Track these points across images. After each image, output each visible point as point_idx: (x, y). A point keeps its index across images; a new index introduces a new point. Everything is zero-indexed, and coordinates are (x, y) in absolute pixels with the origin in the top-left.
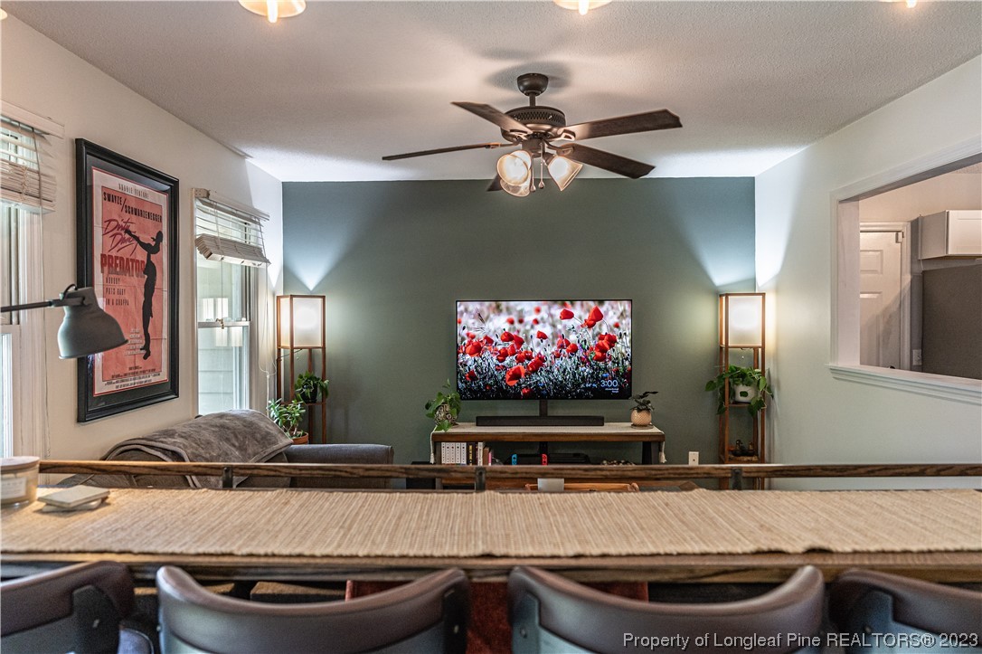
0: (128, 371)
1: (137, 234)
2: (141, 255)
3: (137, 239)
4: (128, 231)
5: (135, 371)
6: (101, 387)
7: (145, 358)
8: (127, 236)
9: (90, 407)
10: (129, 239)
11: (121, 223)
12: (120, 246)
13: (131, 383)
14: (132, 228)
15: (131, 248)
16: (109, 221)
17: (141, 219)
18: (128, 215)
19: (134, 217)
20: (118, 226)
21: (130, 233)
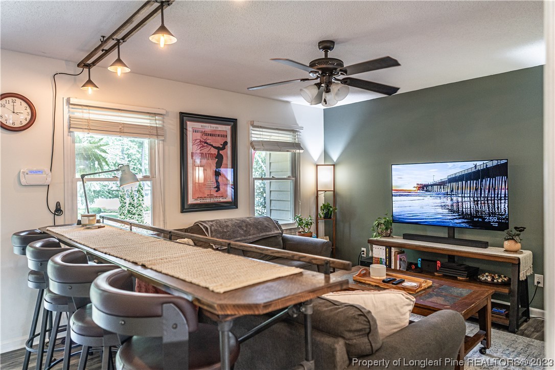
0: (206, 196)
1: (211, 143)
2: (215, 151)
3: (212, 145)
4: (206, 143)
5: (211, 196)
6: (191, 200)
7: (217, 191)
8: (206, 145)
9: (186, 208)
10: (206, 146)
11: (202, 140)
12: (202, 148)
13: (208, 201)
14: (208, 141)
15: (208, 149)
16: (196, 140)
17: (214, 137)
18: (206, 137)
19: (209, 137)
20: (201, 141)
21: (207, 143)
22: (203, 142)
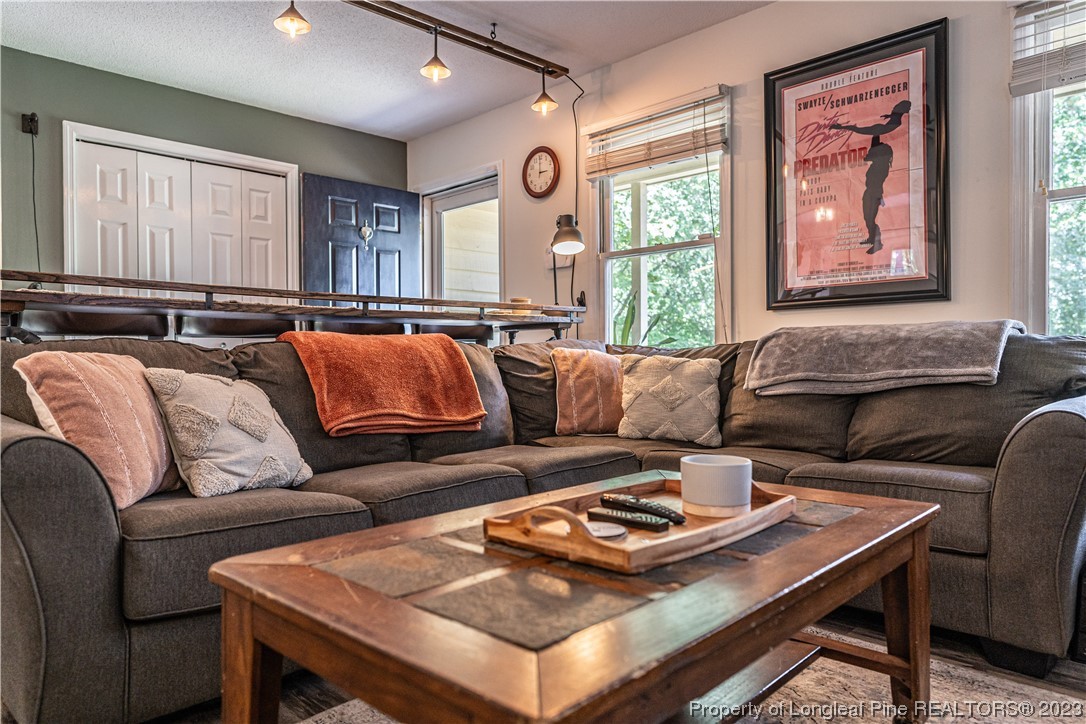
0: (836, 267)
1: (852, 123)
3: (852, 128)
4: (833, 126)
5: (850, 267)
6: (794, 281)
7: (870, 252)
8: (834, 131)
9: (780, 299)
10: (836, 134)
11: (822, 122)
12: (822, 145)
13: (842, 279)
14: (842, 121)
15: (841, 141)
16: (807, 127)
17: (860, 104)
18: (836, 109)
19: (846, 108)
20: (819, 127)
21: (838, 127)
22: (825, 126)
